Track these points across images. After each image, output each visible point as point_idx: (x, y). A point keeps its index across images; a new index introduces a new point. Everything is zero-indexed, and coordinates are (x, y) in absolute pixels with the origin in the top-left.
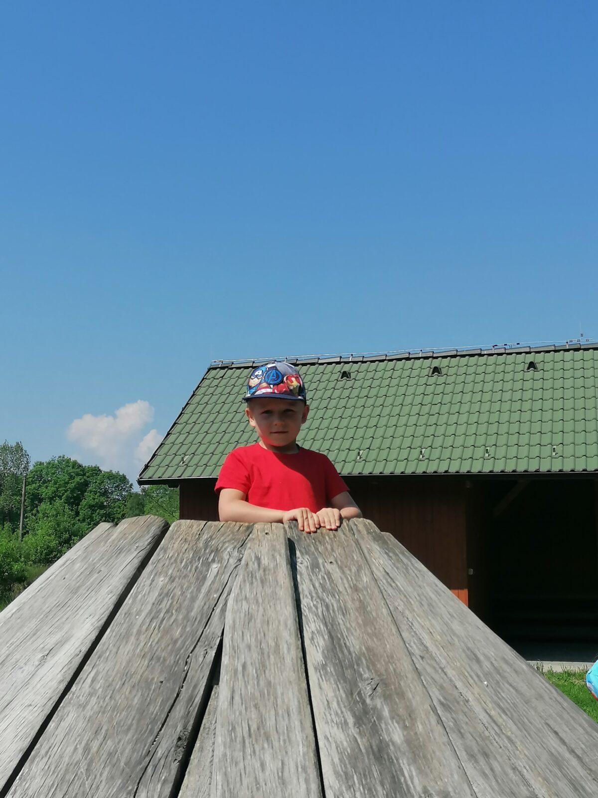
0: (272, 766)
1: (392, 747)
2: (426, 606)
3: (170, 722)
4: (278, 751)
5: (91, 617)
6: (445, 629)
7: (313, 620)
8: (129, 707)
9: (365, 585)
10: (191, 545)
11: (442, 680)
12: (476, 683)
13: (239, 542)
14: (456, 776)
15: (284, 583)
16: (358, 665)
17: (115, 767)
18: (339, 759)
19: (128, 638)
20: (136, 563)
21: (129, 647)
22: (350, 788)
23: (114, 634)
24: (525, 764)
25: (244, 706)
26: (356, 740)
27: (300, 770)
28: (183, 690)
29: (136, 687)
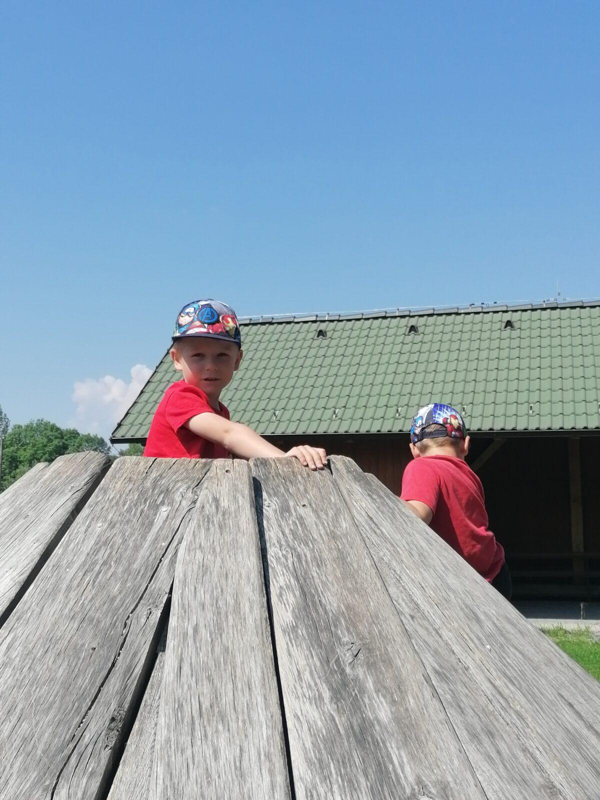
0: (227, 753)
1: (377, 728)
2: (417, 557)
3: (102, 698)
4: (236, 735)
5: (12, 570)
6: (439, 583)
7: (281, 573)
8: (51, 681)
9: (345, 532)
10: (137, 485)
11: (436, 644)
12: (477, 648)
13: (194, 481)
14: (456, 762)
15: (247, 529)
16: (336, 626)
17: (30, 757)
18: (312, 743)
19: (56, 595)
20: (70, 506)
21: (56, 606)
22: (325, 779)
23: (38, 590)
24: (537, 745)
25: (194, 678)
26: (334, 720)
27: (263, 757)
28: (120, 658)
29: (62, 655)
